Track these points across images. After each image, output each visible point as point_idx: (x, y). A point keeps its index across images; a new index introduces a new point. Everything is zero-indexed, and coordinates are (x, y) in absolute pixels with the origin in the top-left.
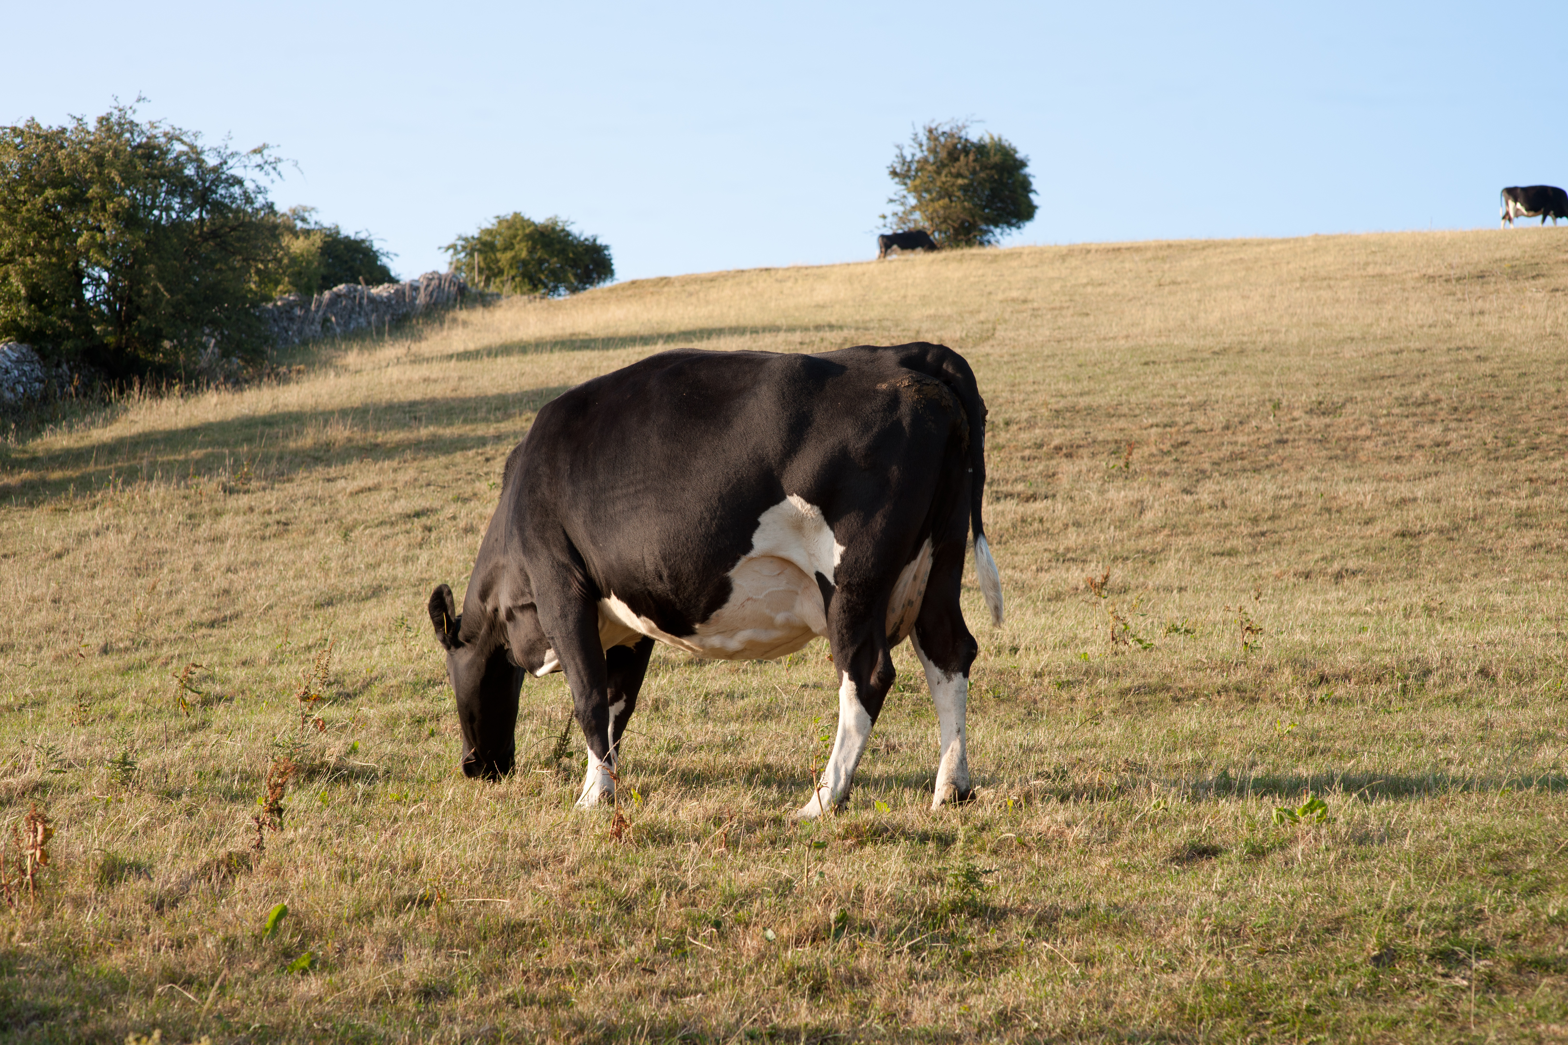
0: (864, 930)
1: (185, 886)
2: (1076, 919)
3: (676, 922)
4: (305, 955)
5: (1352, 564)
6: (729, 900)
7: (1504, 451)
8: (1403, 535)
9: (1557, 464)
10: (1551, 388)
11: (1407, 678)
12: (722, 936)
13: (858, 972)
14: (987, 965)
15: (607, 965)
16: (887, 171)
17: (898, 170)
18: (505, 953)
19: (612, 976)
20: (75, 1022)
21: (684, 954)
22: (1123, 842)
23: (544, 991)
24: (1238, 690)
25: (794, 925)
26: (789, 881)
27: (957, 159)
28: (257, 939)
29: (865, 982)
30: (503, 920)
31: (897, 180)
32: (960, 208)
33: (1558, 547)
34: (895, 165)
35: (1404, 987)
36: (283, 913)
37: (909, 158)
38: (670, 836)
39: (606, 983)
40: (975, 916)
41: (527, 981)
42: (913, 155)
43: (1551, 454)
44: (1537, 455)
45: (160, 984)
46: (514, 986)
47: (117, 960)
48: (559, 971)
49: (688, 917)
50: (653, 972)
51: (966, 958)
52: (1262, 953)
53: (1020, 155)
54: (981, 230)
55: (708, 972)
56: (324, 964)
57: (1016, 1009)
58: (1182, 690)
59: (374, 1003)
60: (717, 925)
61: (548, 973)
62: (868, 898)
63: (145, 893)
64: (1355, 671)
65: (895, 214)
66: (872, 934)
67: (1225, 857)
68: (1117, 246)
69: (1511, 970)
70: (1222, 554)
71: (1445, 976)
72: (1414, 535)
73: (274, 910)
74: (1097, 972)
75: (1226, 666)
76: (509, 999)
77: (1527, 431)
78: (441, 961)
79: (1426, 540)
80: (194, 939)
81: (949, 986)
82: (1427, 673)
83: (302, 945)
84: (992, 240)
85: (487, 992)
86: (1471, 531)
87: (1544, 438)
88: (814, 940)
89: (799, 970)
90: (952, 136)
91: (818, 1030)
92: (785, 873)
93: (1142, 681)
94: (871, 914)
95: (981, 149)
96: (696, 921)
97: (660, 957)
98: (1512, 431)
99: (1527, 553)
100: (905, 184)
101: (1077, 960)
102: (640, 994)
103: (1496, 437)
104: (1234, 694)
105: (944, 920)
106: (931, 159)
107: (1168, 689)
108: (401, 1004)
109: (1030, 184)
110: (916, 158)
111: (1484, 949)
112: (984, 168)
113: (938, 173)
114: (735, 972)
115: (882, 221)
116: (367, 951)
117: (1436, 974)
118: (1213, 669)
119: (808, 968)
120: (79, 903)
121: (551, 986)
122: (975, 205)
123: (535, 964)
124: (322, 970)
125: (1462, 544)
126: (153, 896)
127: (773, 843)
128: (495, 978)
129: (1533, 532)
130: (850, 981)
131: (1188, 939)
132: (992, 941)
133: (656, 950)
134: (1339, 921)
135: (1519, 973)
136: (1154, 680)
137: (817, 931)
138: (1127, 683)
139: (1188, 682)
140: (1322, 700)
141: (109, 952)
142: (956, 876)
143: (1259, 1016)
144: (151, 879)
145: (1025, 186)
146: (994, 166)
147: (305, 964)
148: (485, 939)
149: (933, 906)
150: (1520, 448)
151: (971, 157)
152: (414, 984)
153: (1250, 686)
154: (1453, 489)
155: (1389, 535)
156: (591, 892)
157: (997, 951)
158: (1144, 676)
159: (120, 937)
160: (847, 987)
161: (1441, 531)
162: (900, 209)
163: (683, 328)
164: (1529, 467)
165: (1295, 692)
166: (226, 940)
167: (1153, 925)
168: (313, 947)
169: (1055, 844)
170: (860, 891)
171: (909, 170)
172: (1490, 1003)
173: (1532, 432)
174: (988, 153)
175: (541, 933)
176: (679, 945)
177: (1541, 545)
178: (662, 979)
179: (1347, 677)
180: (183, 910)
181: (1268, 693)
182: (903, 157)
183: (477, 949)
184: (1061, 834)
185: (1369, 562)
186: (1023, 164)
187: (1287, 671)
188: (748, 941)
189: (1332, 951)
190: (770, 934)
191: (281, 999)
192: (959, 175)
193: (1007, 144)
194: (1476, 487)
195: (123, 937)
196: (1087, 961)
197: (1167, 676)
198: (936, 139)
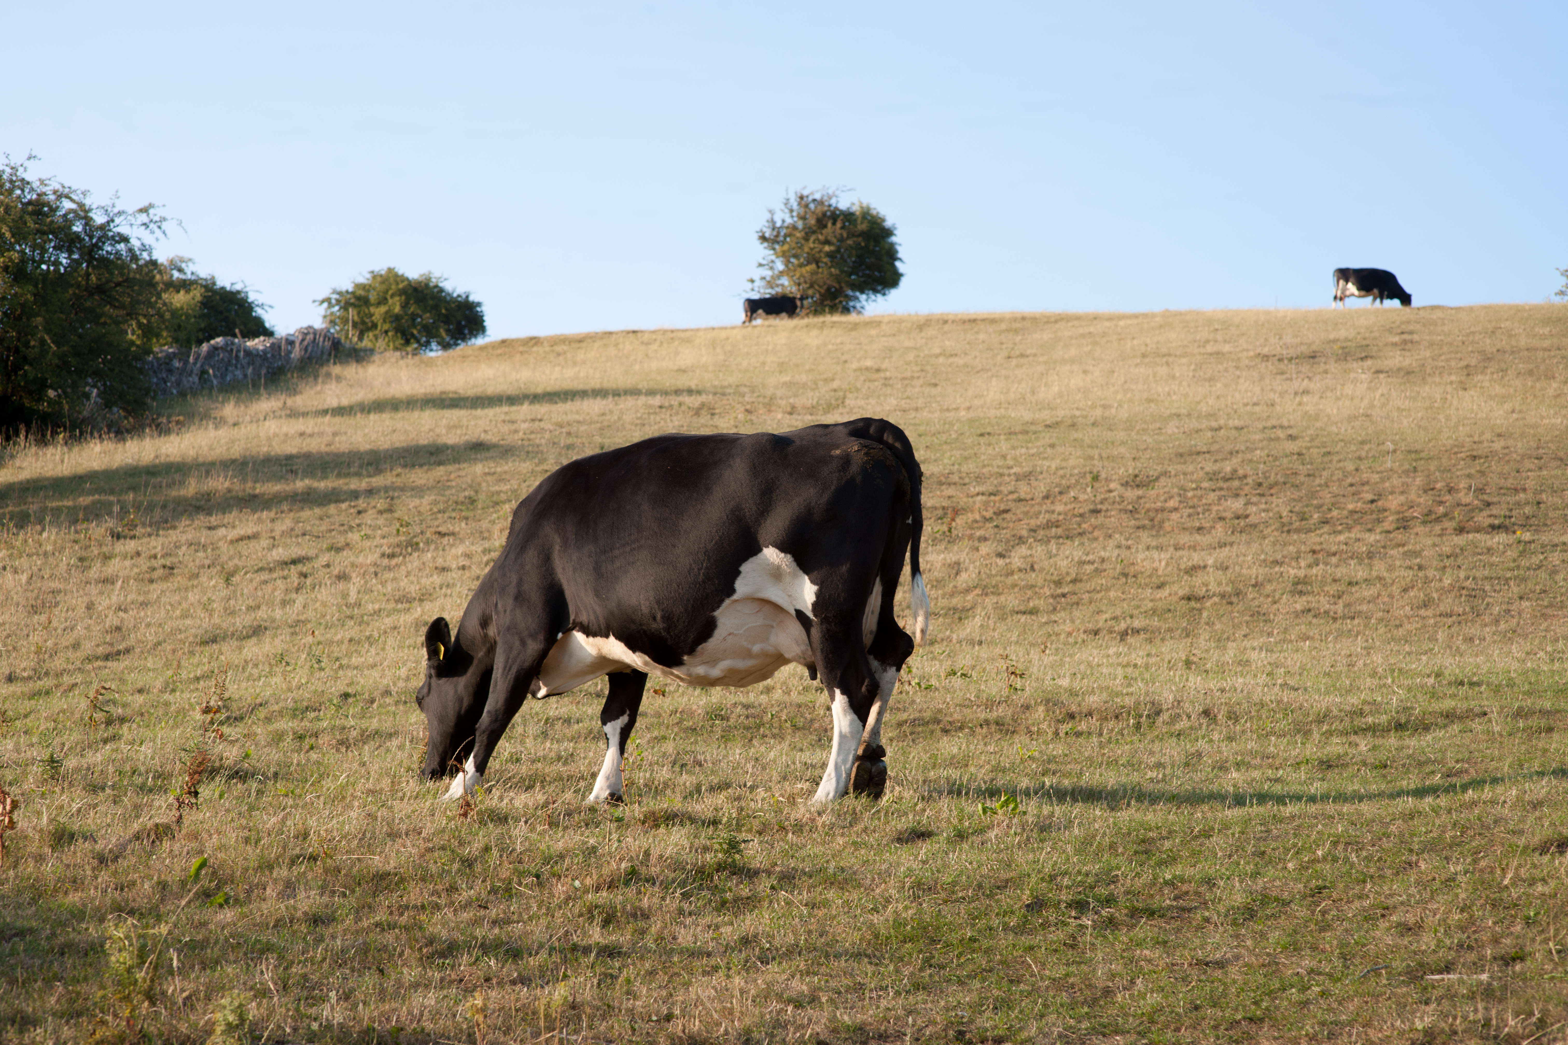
0: (647, 881)
1: (124, 847)
2: (811, 877)
3: (504, 874)
4: (221, 894)
5: (1137, 624)
6: (547, 860)
7: (1297, 525)
8: (1189, 599)
9: (1342, 538)
10: (1350, 466)
11: (1141, 716)
12: (540, 884)
13: (641, 909)
14: (739, 908)
15: (453, 903)
16: (756, 236)
17: (767, 235)
18: (374, 895)
19: (455, 910)
20: (47, 938)
21: (511, 896)
22: (859, 827)
23: (404, 920)
24: (997, 724)
25: (595, 877)
26: (594, 847)
27: (825, 226)
28: (183, 883)
29: (646, 916)
30: (373, 870)
31: (766, 244)
32: (826, 274)
33: (1325, 612)
34: (765, 229)
35: (1045, 925)
36: (203, 865)
37: (779, 224)
38: (506, 819)
39: (450, 915)
40: (735, 874)
41: (391, 913)
42: (783, 221)
43: (1340, 528)
44: (1326, 528)
45: (111, 913)
46: (381, 916)
47: (74, 898)
48: (415, 907)
49: (516, 870)
50: (486, 908)
51: (724, 903)
52: (945, 902)
53: (888, 224)
54: (847, 296)
55: (529, 908)
56: (237, 901)
57: (756, 936)
58: (950, 723)
59: (275, 926)
60: (537, 876)
61: (407, 907)
62: (653, 859)
63: (92, 851)
64: (1099, 711)
65: (763, 278)
66: (654, 884)
67: (935, 839)
68: (974, 317)
69: (1126, 915)
70: (1024, 613)
71: (1075, 918)
72: (1198, 599)
73: (196, 862)
74: (820, 913)
75: (990, 704)
76: (377, 925)
77: (1321, 506)
78: (326, 899)
79: (1208, 604)
80: (133, 883)
81: (708, 919)
82: (1158, 713)
83: (218, 888)
84: (858, 305)
85: (360, 920)
86: (1250, 596)
87: (1335, 513)
88: (609, 887)
89: (596, 907)
90: (821, 203)
91: (606, 947)
92: (592, 841)
93: (917, 715)
94: (654, 870)
95: (848, 216)
96: (521, 874)
97: (492, 897)
98: (1307, 506)
99: (1297, 616)
100: (774, 249)
101: (806, 905)
102: (476, 922)
103: (1291, 512)
104: (993, 727)
105: (710, 877)
106: (800, 225)
107: (939, 722)
108: (295, 927)
109: (897, 252)
110: (786, 224)
111: (1109, 901)
112: (851, 235)
113: (806, 239)
114: (548, 908)
115: (750, 285)
116: (269, 891)
117: (1070, 917)
118: (979, 706)
119: (603, 907)
120: (40, 859)
121: (409, 917)
122: (842, 271)
123: (397, 902)
124: (234, 905)
125: (1240, 607)
126: (98, 854)
127: (587, 825)
128: (366, 910)
129: (1304, 598)
130: (634, 916)
131: (893, 892)
132: (745, 891)
133: (489, 893)
134: (1007, 881)
135: (1132, 917)
136: (927, 715)
137: (612, 881)
138: (905, 716)
139: (956, 716)
140: (1067, 733)
141: (66, 893)
142: (720, 844)
143: (933, 941)
144: (96, 842)
145: (891, 254)
146: (862, 234)
147: (221, 900)
148: (359, 884)
149: (703, 866)
150: (1312, 522)
151: (839, 224)
152: (305, 913)
153: (1008, 720)
154: (1241, 558)
155: (1175, 599)
156: (441, 853)
157: (748, 898)
158: (920, 711)
159: (74, 882)
160: (631, 920)
161: (1223, 596)
162: (768, 273)
163: (549, 389)
164: (1318, 540)
165: (1044, 726)
166: (159, 883)
167: (868, 882)
168: (227, 889)
169: (807, 828)
170: (647, 854)
171: (777, 236)
172: (1105, 937)
173: (1325, 508)
174: (856, 220)
175: (402, 880)
176: (508, 890)
177: (1309, 610)
178: (493, 913)
179: (1090, 714)
180: (123, 863)
181: (1023, 727)
182: (773, 222)
183: (353, 891)
184: (813, 820)
185: (1155, 622)
186: (889, 233)
187: (1041, 709)
188: (560, 886)
189: (998, 901)
190: (577, 883)
191: (203, 924)
192: (827, 242)
193: (874, 212)
194: (1263, 557)
195: (76, 883)
196: (812, 905)
197: (940, 711)
198: (807, 206)
